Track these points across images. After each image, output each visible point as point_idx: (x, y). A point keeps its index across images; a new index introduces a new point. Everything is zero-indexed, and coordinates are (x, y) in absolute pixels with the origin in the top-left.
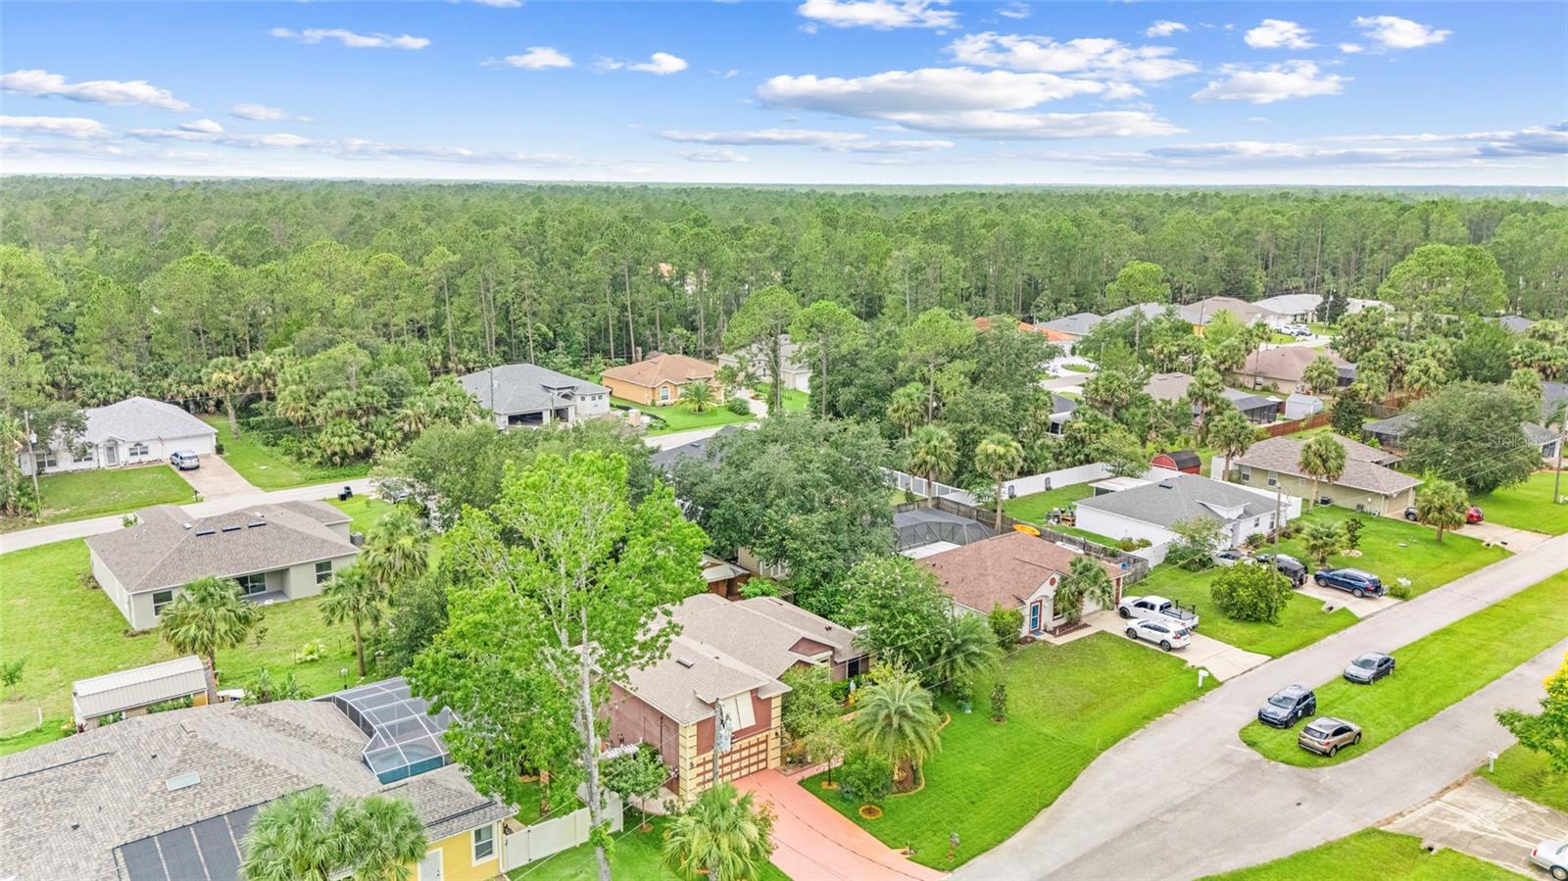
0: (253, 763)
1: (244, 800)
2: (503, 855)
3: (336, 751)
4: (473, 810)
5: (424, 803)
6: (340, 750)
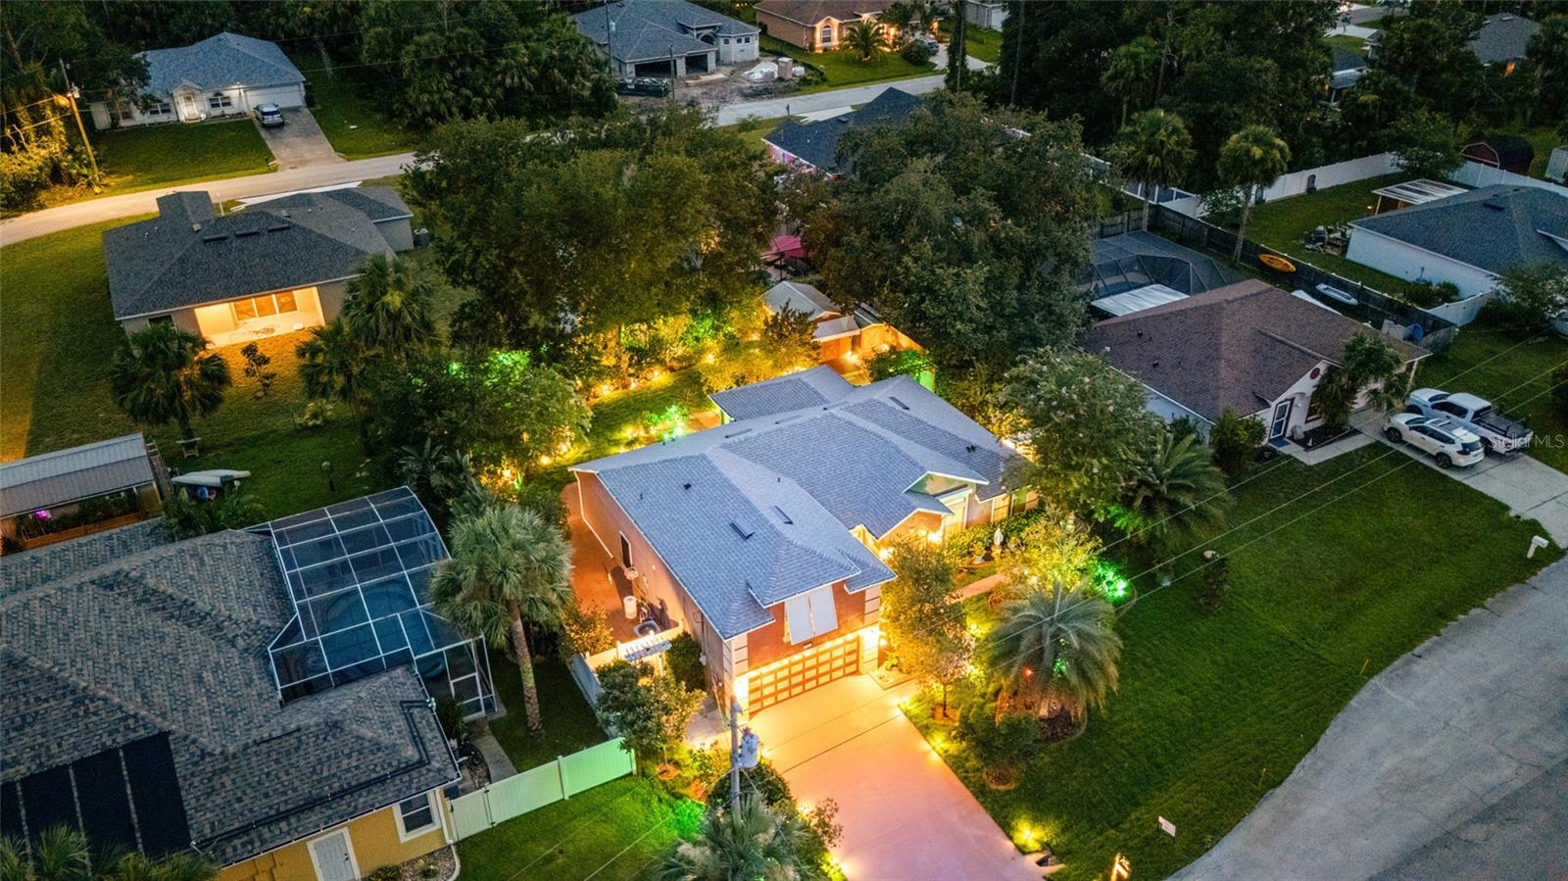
0: (73, 692)
1: (50, 757)
2: (448, 822)
3: (232, 643)
4: (394, 775)
5: (320, 762)
6: (241, 643)
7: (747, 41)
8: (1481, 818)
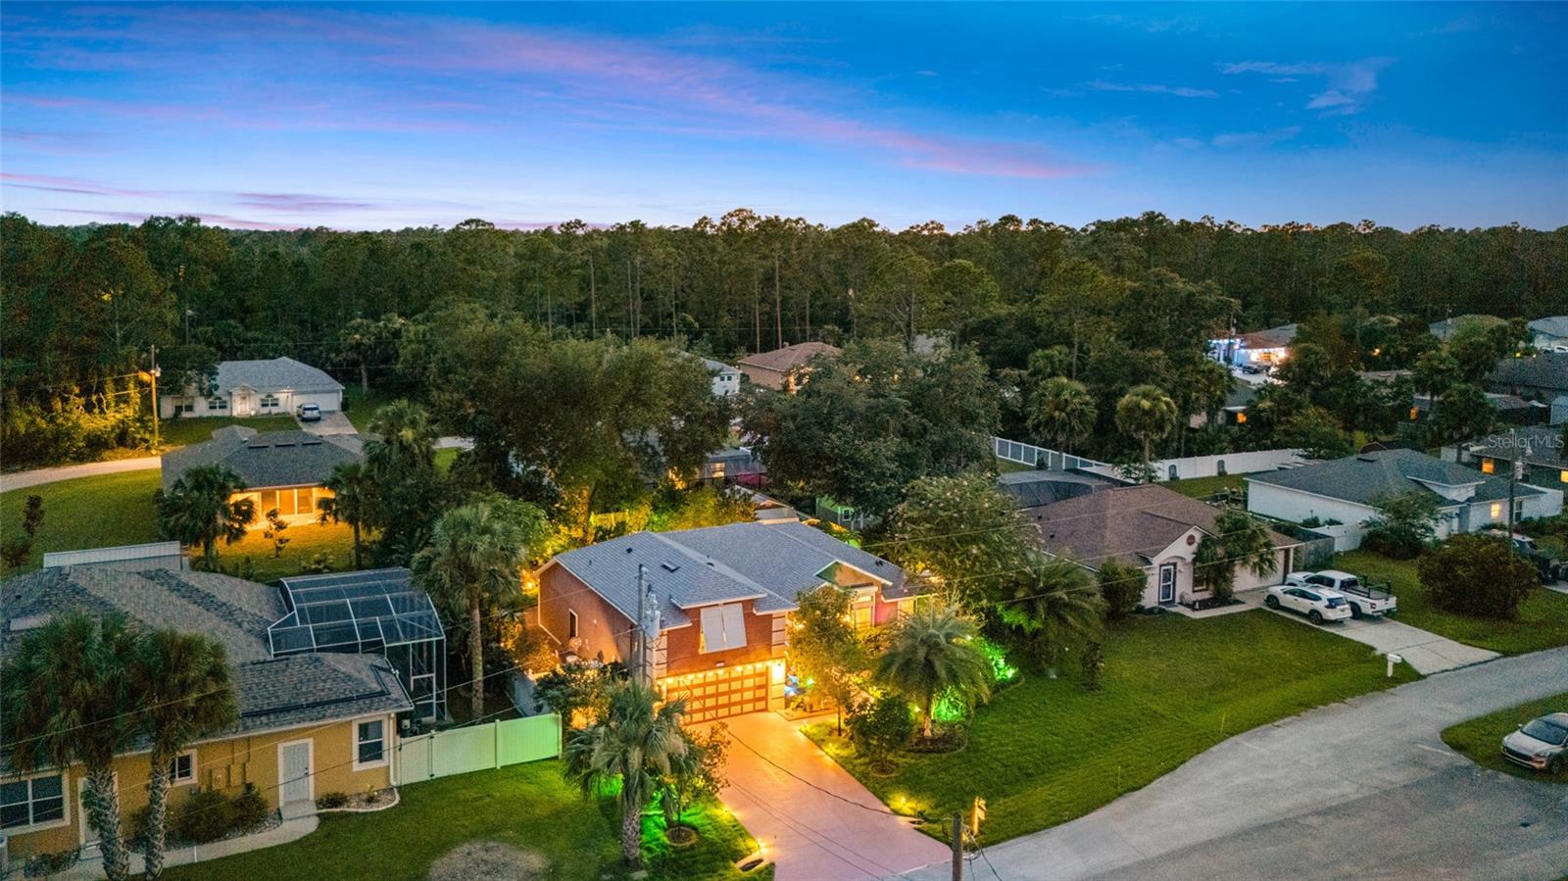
2: (395, 763)
3: (240, 625)
4: (359, 698)
5: (301, 682)
6: (246, 625)
7: (729, 379)
8: (1317, 813)
